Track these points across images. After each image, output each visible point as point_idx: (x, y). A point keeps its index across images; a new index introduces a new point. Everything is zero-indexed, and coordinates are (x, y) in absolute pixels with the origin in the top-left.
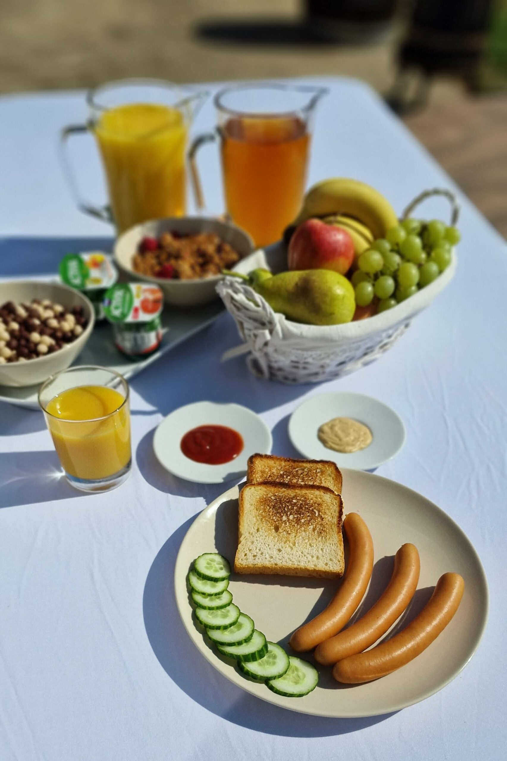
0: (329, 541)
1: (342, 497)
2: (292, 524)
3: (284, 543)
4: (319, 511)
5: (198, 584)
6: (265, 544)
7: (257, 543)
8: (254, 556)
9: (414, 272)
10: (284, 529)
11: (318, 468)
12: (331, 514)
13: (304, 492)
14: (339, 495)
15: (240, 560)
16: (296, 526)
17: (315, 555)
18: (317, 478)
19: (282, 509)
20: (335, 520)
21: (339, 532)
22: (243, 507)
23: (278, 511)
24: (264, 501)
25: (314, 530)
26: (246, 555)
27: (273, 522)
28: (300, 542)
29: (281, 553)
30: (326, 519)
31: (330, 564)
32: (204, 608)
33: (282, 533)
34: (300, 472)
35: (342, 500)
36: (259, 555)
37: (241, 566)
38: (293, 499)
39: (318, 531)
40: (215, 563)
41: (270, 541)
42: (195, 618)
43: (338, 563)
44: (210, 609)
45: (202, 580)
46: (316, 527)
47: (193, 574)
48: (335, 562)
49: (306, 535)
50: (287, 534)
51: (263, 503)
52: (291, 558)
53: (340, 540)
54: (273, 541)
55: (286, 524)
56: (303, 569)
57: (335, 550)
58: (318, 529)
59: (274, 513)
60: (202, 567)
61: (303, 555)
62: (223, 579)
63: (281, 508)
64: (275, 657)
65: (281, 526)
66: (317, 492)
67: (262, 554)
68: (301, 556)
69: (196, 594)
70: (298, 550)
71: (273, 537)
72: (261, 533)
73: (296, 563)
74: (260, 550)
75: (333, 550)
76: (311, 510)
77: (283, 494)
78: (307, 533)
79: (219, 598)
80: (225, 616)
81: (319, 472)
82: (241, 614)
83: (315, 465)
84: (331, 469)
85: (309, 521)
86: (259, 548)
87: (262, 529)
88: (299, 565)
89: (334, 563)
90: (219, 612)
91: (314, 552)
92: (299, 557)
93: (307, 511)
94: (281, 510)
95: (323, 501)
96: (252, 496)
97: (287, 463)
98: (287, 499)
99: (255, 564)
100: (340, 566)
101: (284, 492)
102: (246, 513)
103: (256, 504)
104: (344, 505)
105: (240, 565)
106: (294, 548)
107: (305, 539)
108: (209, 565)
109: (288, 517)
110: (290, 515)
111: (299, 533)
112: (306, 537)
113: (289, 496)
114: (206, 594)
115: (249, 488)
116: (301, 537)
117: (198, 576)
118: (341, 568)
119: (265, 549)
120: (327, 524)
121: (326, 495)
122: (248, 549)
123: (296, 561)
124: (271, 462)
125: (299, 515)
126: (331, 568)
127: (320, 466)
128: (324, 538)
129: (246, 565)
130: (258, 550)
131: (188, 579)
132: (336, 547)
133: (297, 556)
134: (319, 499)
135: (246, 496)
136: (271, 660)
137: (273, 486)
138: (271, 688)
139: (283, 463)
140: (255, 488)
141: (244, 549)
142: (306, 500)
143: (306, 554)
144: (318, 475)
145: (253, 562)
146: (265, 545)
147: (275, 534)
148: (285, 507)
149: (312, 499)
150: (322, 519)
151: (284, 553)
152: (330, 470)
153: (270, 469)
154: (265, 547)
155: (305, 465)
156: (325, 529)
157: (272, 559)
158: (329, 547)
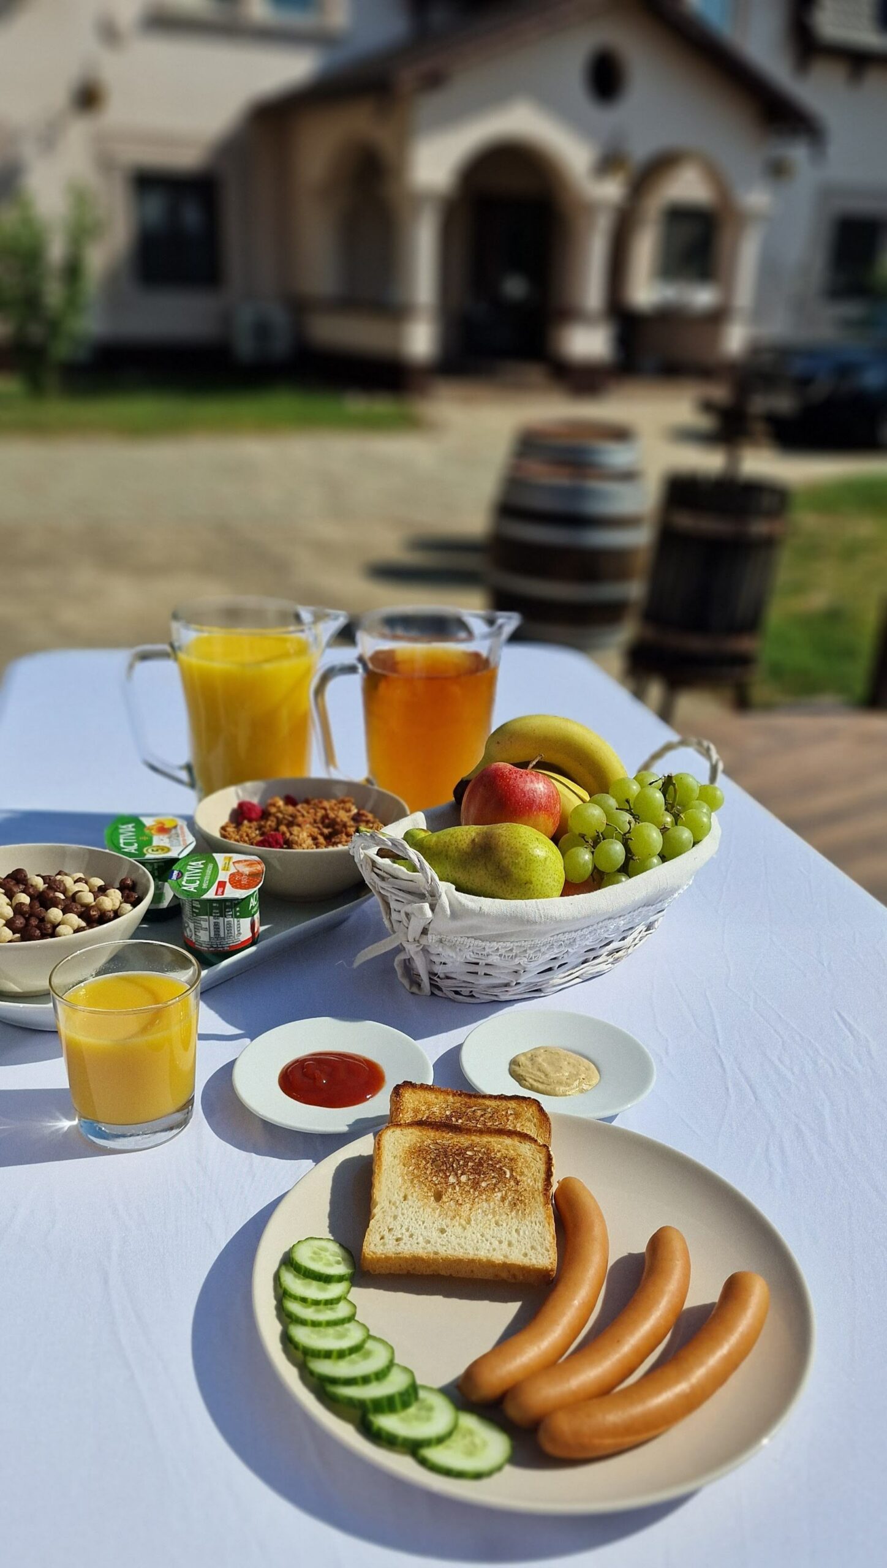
0: (530, 1218)
1: (550, 1149)
2: (466, 1189)
3: (451, 1219)
4: (512, 1170)
5: (294, 1284)
6: (416, 1220)
7: (402, 1218)
8: (397, 1240)
9: (655, 836)
10: (451, 1197)
11: (509, 1108)
12: (533, 1174)
13: (486, 1140)
14: (545, 1146)
15: (372, 1245)
16: (471, 1193)
17: (505, 1239)
18: (509, 1123)
19: (448, 1166)
20: (540, 1184)
21: (546, 1203)
22: (380, 1159)
23: (442, 1168)
24: (418, 1152)
25: (503, 1199)
26: (382, 1238)
27: (432, 1185)
28: (480, 1218)
29: (445, 1235)
30: (524, 1182)
31: (532, 1254)
32: (303, 1322)
33: (447, 1204)
34: (479, 1113)
35: (551, 1153)
36: (406, 1238)
37: (374, 1256)
38: (467, 1149)
39: (510, 1202)
40: (327, 1254)
41: (427, 1216)
42: (287, 1341)
43: (546, 1253)
44: (315, 1324)
45: (303, 1279)
46: (506, 1194)
47: (288, 1270)
48: (541, 1252)
49: (490, 1207)
50: (456, 1205)
51: (415, 1154)
52: (463, 1244)
53: (549, 1217)
54: (432, 1216)
55: (455, 1189)
56: (484, 1262)
57: (540, 1231)
58: (510, 1198)
59: (434, 1171)
60: (304, 1257)
61: (484, 1239)
62: (340, 1279)
63: (446, 1163)
64: (430, 1409)
65: (446, 1192)
66: (508, 1141)
67: (411, 1236)
68: (480, 1241)
69: (291, 1301)
70: (475, 1232)
71: (430, 1210)
72: (410, 1203)
73: (472, 1252)
74: (408, 1230)
75: (536, 1233)
76: (499, 1168)
77: (450, 1142)
78: (492, 1204)
79: (331, 1309)
80: (341, 1336)
81: (511, 1114)
82: (369, 1337)
83: (504, 1103)
84: (531, 1110)
85: (495, 1185)
86: (406, 1227)
87: (413, 1197)
88: (477, 1255)
89: (539, 1253)
90: (331, 1331)
91: (504, 1235)
92: (478, 1242)
93: (491, 1170)
94: (446, 1166)
95: (520, 1155)
96: (396, 1143)
97: (459, 1099)
98: (457, 1150)
99: (398, 1252)
100: (550, 1258)
101: (449, 1139)
102: (385, 1169)
103: (403, 1156)
104: (554, 1162)
105: (371, 1254)
106: (467, 1228)
107: (487, 1213)
108: (316, 1255)
109: (458, 1177)
110: (462, 1174)
111: (477, 1204)
112: (489, 1210)
113: (459, 1145)
114: (309, 1300)
115: (391, 1130)
116: (480, 1211)
117: (295, 1273)
118: (551, 1260)
119: (417, 1229)
120: (525, 1190)
121: (523, 1145)
122: (386, 1228)
123: (471, 1249)
124: (431, 1097)
125: (476, 1176)
126: (534, 1261)
127: (513, 1104)
128: (520, 1212)
129: (382, 1254)
130: (404, 1231)
131: (277, 1278)
132: (541, 1227)
133: (473, 1240)
134: (512, 1152)
135: (386, 1143)
136: (423, 1413)
137: (432, 1128)
138: (424, 1462)
139: (451, 1099)
140: (401, 1130)
141: (380, 1227)
142: (489, 1152)
143: (488, 1237)
144: (511, 1118)
145: (396, 1250)
146: (417, 1222)
147: (434, 1204)
148: (454, 1161)
149: (499, 1151)
150: (517, 1183)
151: (449, 1235)
152: (530, 1112)
153: (429, 1106)
154: (417, 1226)
155: (487, 1102)
156: (523, 1198)
157: (428, 1245)
158: (529, 1227)
